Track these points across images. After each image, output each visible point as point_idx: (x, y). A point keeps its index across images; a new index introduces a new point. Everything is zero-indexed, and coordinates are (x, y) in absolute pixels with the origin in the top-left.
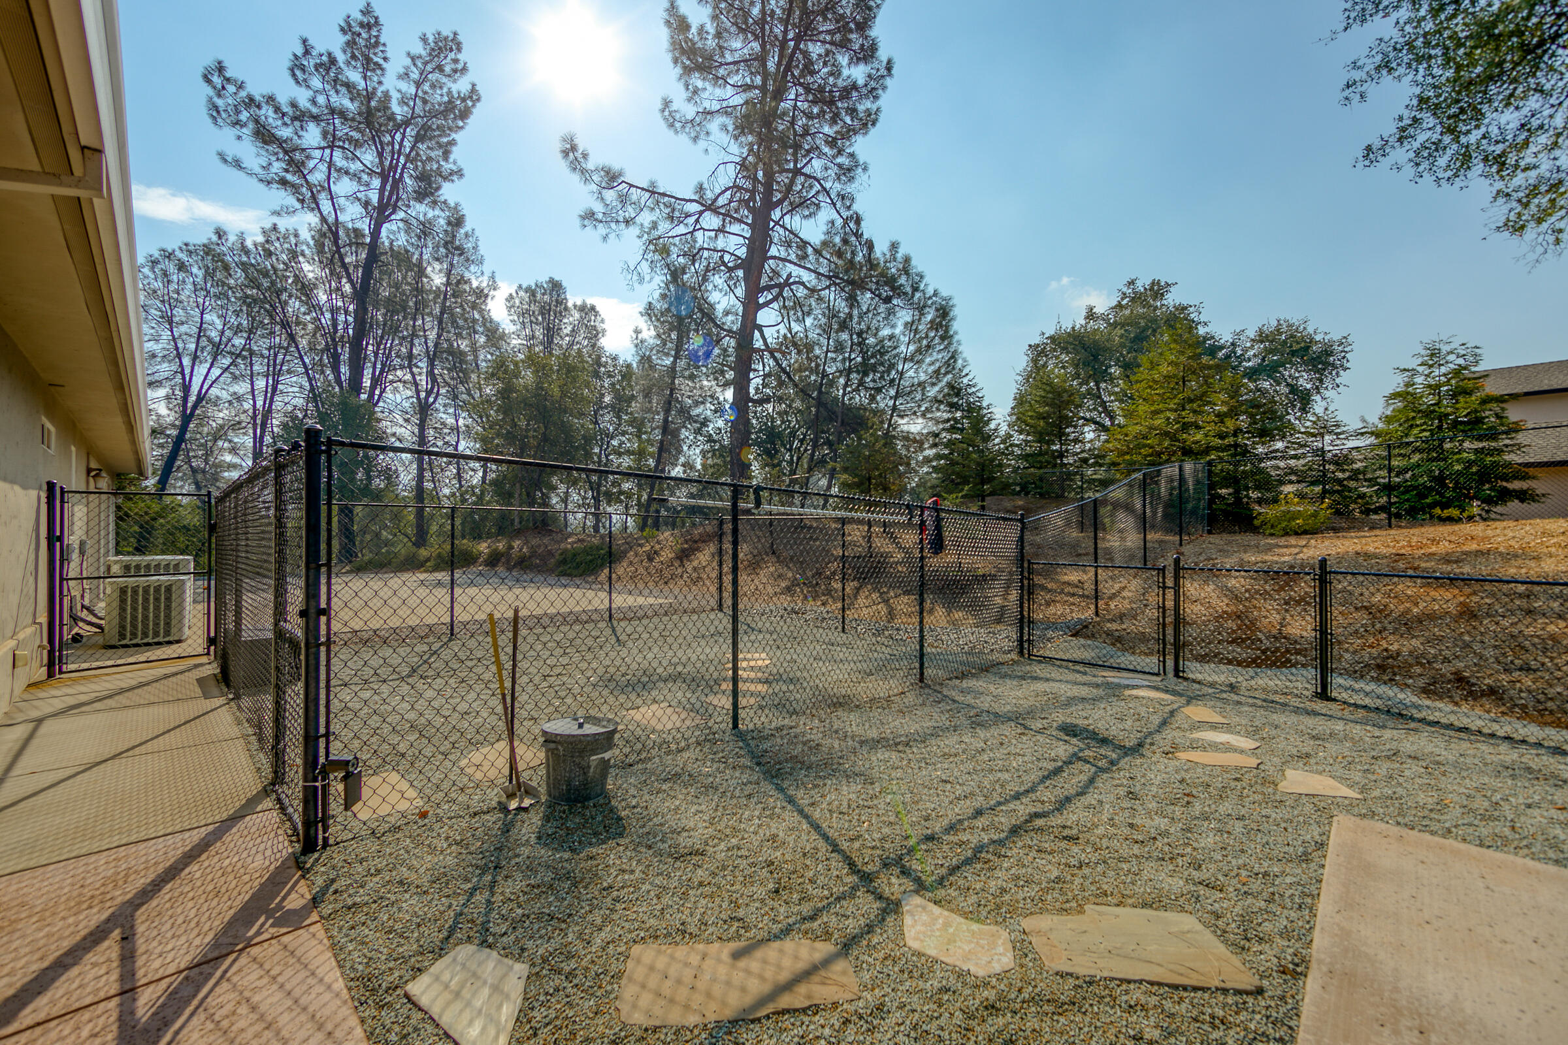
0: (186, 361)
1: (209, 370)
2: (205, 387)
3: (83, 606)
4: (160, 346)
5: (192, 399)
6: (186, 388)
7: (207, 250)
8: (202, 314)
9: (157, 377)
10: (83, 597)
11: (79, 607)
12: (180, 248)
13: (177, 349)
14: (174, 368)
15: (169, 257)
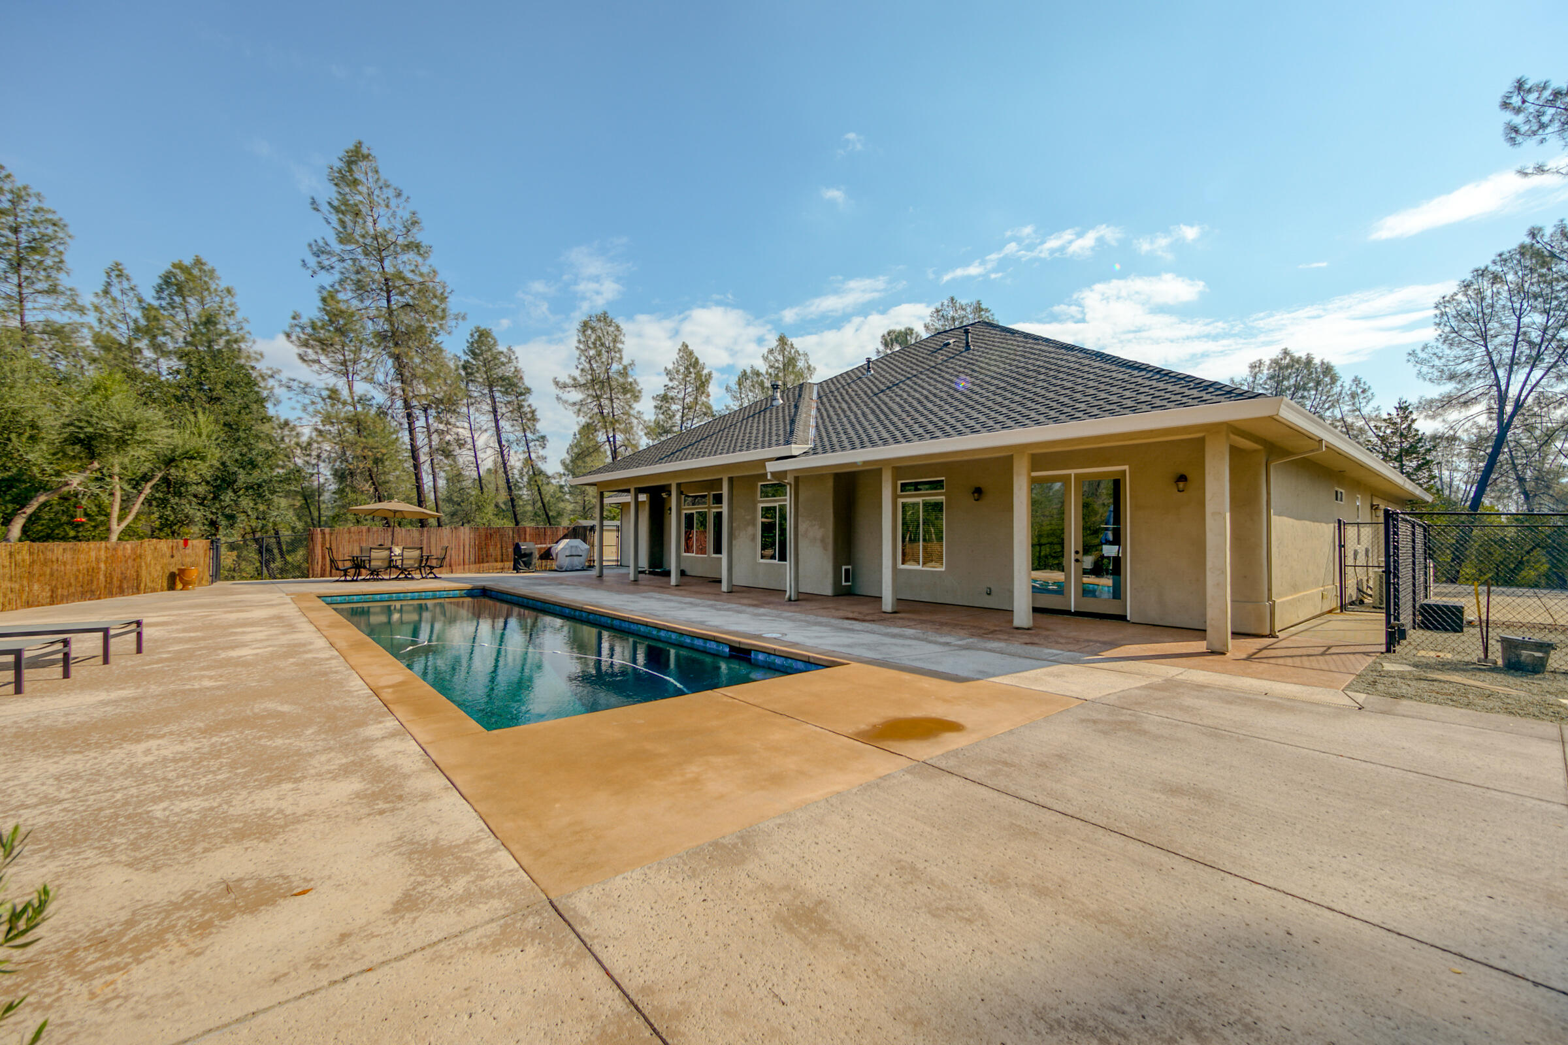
0: (1501, 373)
1: (1529, 375)
2: (1524, 393)
3: (1368, 587)
4: (1475, 364)
5: (1509, 409)
6: (1502, 398)
7: (1523, 250)
8: (1519, 319)
9: (1471, 395)
10: (1368, 581)
11: (1365, 587)
12: (1494, 262)
13: (1492, 362)
14: (1490, 382)
15: (1482, 275)
